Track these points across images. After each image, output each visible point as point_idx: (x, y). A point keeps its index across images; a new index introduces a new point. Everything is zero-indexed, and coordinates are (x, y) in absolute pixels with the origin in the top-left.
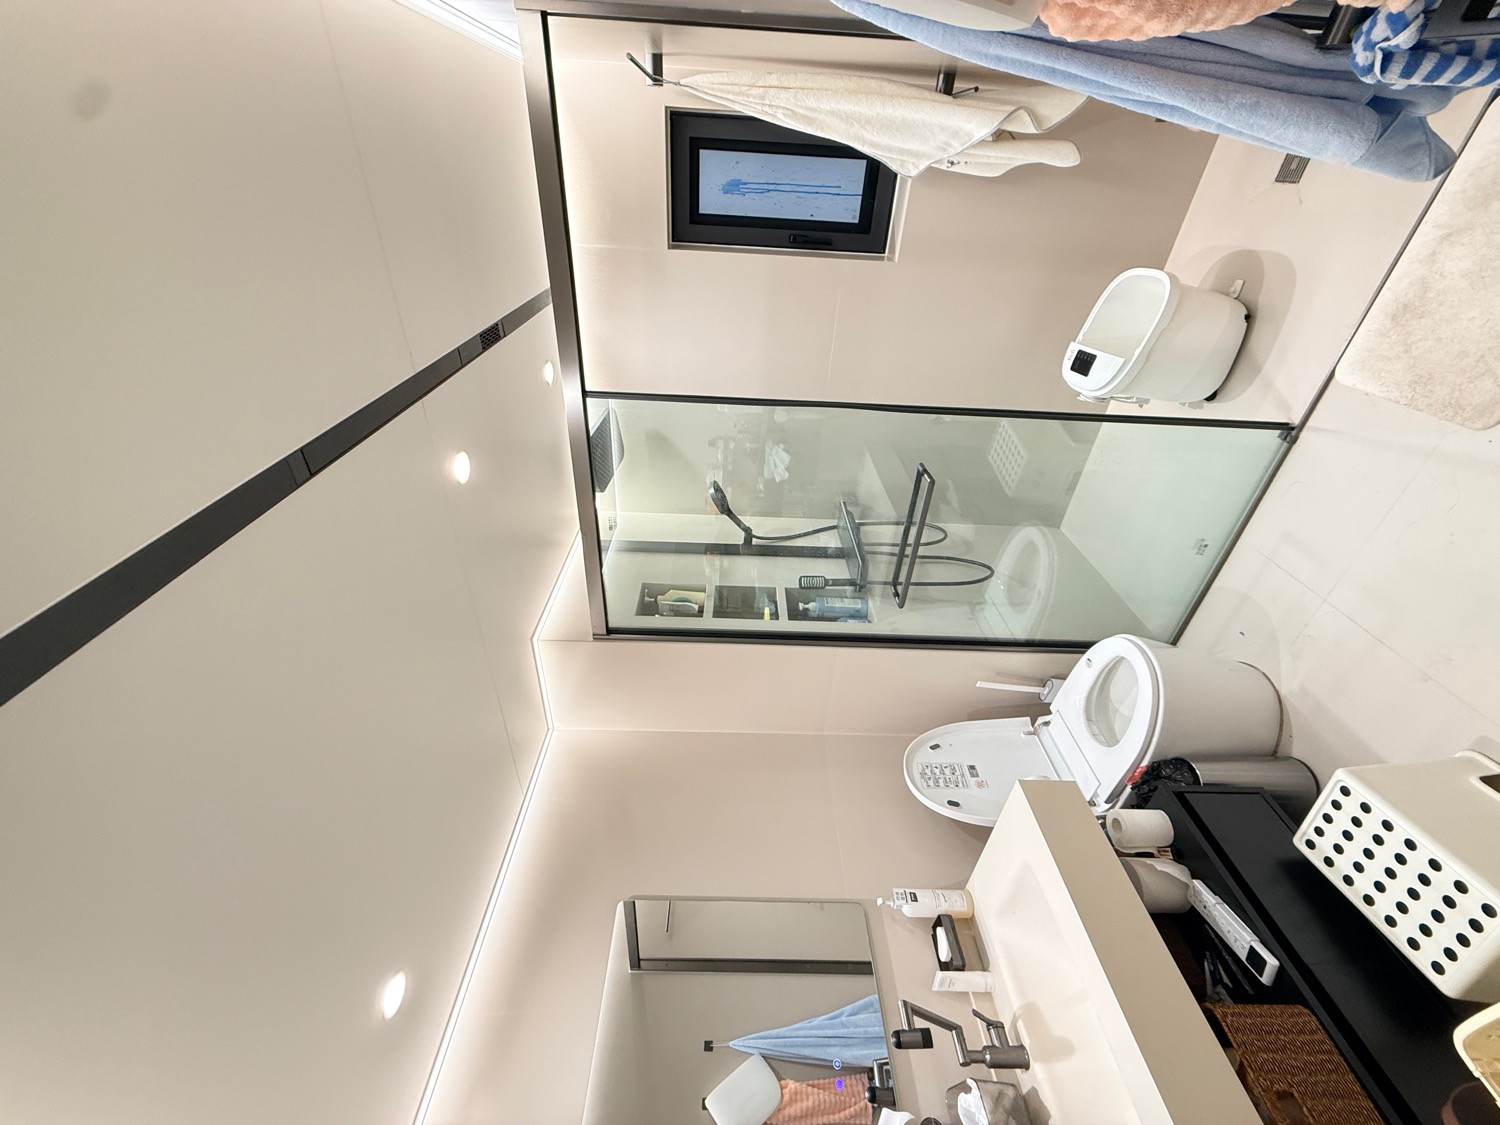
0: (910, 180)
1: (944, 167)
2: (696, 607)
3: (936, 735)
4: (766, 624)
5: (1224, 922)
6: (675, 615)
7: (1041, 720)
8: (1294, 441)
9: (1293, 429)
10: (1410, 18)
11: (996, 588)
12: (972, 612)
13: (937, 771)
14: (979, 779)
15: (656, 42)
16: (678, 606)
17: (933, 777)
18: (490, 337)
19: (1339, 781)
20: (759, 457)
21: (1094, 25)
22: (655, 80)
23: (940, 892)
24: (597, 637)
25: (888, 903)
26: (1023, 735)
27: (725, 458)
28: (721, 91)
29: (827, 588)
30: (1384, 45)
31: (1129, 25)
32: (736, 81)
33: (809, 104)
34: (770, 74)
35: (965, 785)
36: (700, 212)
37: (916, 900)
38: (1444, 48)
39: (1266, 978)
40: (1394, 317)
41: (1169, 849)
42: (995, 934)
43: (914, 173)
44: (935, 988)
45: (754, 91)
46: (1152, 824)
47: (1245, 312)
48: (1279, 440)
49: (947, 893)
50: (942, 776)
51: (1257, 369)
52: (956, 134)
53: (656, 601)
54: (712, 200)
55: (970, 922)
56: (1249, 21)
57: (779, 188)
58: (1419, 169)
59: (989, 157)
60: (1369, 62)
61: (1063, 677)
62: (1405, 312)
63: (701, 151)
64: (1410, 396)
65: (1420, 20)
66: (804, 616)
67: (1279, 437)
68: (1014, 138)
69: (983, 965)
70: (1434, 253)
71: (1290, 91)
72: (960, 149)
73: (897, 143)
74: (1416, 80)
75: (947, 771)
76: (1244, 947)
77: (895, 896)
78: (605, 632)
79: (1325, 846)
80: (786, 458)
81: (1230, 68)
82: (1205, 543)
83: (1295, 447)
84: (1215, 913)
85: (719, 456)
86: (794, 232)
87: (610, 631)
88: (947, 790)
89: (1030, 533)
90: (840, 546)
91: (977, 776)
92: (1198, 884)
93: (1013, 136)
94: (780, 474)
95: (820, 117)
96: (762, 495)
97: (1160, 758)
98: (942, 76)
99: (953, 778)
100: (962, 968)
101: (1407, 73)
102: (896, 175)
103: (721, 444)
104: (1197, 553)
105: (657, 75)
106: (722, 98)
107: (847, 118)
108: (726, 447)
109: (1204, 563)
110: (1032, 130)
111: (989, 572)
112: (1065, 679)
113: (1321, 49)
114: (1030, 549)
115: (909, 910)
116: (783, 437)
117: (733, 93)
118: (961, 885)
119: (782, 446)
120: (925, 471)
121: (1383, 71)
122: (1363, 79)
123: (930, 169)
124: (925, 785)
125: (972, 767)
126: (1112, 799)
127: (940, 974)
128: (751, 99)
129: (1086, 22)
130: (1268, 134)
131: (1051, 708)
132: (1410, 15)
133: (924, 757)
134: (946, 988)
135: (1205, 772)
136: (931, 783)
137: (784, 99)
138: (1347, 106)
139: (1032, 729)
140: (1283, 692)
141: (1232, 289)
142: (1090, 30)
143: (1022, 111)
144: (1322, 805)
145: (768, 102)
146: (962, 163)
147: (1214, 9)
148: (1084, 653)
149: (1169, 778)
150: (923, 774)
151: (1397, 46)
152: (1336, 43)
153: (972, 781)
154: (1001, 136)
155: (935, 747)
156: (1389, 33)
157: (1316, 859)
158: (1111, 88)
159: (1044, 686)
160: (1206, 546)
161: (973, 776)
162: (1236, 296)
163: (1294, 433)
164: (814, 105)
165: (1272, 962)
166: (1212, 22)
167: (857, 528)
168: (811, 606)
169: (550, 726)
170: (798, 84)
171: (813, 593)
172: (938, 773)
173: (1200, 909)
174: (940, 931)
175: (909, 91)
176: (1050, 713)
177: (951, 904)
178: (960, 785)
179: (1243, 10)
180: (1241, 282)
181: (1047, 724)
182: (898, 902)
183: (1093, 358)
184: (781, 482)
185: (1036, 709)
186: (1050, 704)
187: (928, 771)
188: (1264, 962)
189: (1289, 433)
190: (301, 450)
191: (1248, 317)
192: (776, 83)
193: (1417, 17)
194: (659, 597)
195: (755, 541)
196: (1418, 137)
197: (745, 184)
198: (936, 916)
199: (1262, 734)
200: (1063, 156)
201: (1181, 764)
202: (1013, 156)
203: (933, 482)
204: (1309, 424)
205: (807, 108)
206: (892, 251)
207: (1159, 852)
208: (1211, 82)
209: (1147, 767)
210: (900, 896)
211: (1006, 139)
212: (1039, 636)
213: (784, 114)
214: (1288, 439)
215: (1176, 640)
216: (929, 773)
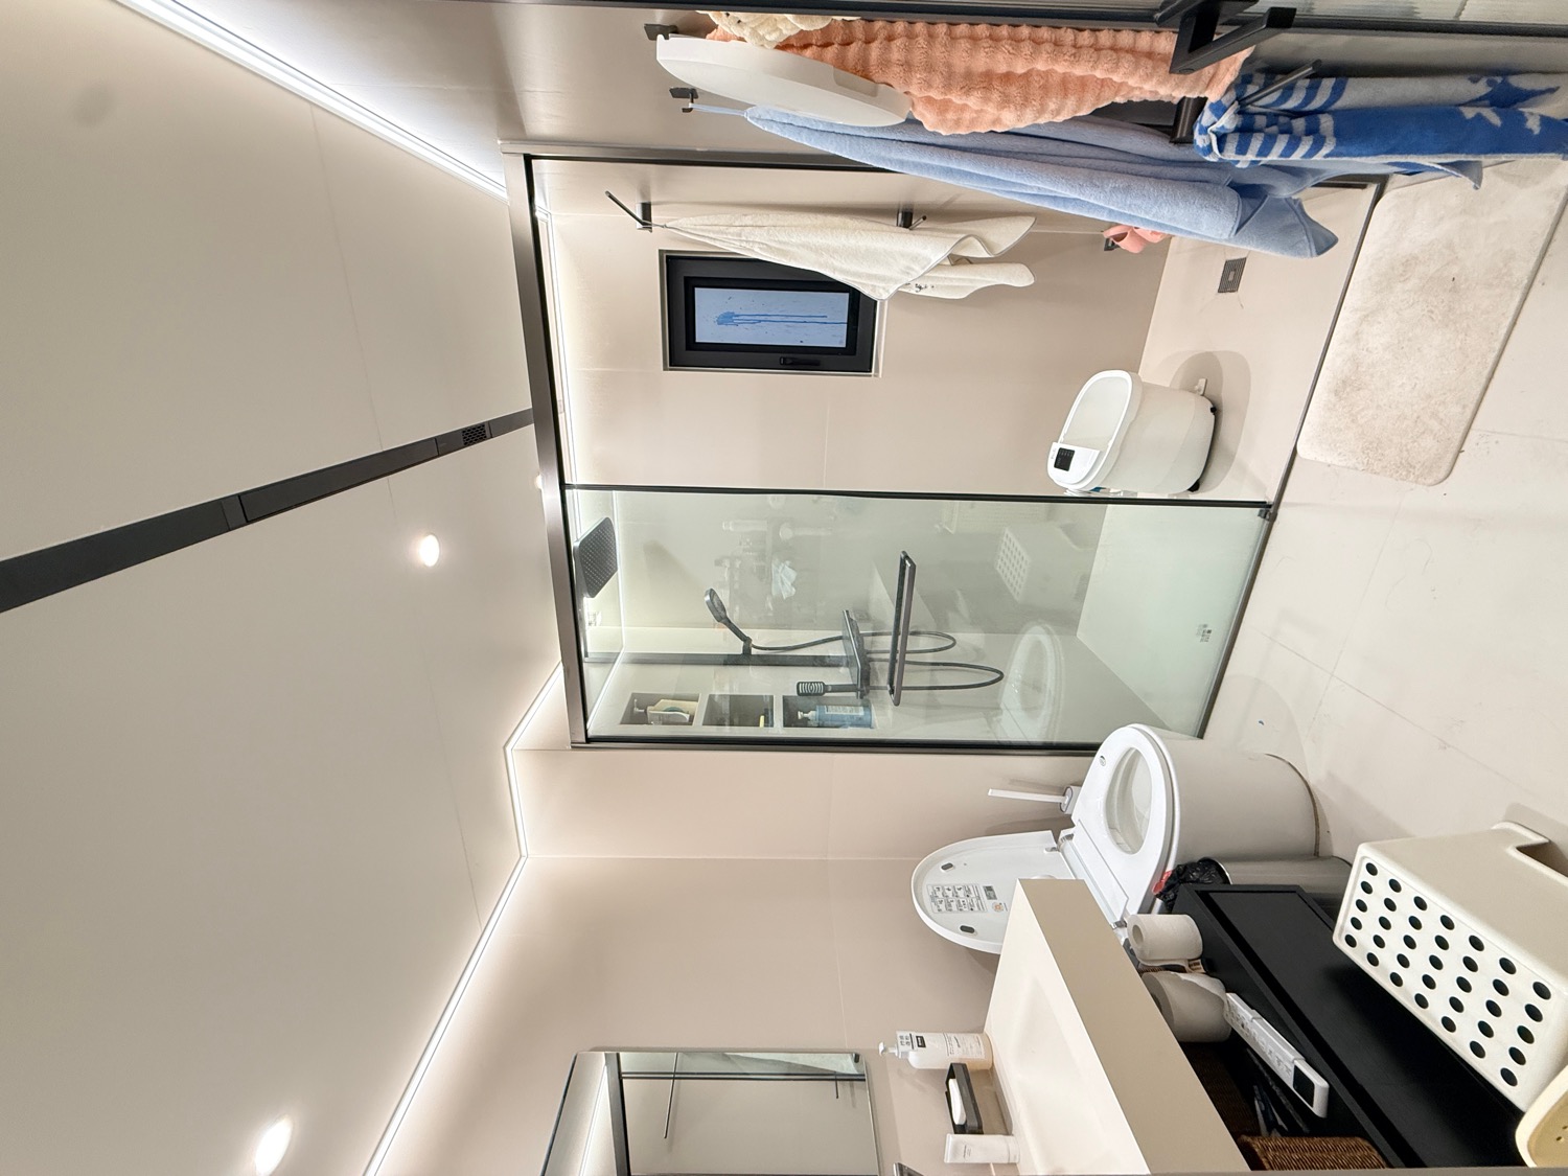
0: (884, 304)
1: (913, 291)
2: (687, 717)
3: (946, 853)
4: (761, 732)
5: (1263, 1039)
6: (663, 724)
7: (1064, 833)
8: (1273, 518)
9: (1270, 506)
10: (1227, 104)
11: (1010, 691)
12: (989, 723)
13: (950, 893)
14: (997, 902)
15: (644, 192)
16: (669, 716)
17: (945, 901)
18: (474, 435)
19: (1363, 858)
20: (764, 574)
21: (959, 119)
22: (643, 224)
23: (952, 1036)
24: (575, 747)
25: (891, 1050)
26: (1045, 852)
27: (731, 576)
28: (702, 230)
29: (826, 694)
30: (1213, 128)
31: (988, 117)
32: (716, 223)
33: (781, 239)
34: (746, 215)
35: (981, 908)
36: (697, 341)
37: (924, 1046)
38: (1267, 130)
39: (1318, 1107)
40: (1336, 393)
41: (1199, 961)
42: (1018, 1084)
43: (885, 296)
44: (948, 1159)
45: (732, 230)
46: (1177, 930)
47: (1210, 406)
48: (1260, 519)
49: (960, 1037)
50: (955, 899)
51: (1231, 457)
52: (915, 259)
53: (646, 712)
54: (707, 330)
55: (989, 1074)
56: (1089, 112)
57: (769, 318)
58: (1301, 246)
59: (951, 279)
60: (1207, 143)
61: (1079, 784)
62: (1344, 387)
63: (696, 289)
64: (1365, 461)
65: (1236, 106)
66: (805, 723)
67: (1259, 515)
68: (971, 263)
69: (1006, 1128)
70: (1357, 333)
71: (1157, 177)
72: (922, 272)
73: (864, 269)
74: (1250, 156)
75: (961, 893)
76: (1288, 1070)
77: (899, 1040)
78: (584, 741)
79: (1364, 938)
80: (793, 574)
81: (1102, 162)
82: (1207, 629)
83: (1276, 523)
84: (1254, 1031)
85: (726, 575)
86: (780, 355)
87: (588, 740)
88: (961, 914)
89: (1036, 635)
90: (841, 655)
91: (995, 898)
92: (1232, 998)
93: (970, 261)
94: (788, 590)
95: (795, 249)
96: (771, 614)
97: (1186, 862)
98: (900, 215)
99: (968, 901)
100: (978, 1131)
101: (1242, 149)
102: (876, 302)
103: (727, 563)
104: (1202, 640)
105: (646, 219)
106: (703, 236)
107: (817, 250)
108: (732, 566)
109: (1212, 651)
110: (984, 254)
111: (998, 675)
112: (1081, 786)
113: (1176, 143)
114: (1037, 647)
115: (915, 1058)
116: (787, 551)
117: (714, 232)
118: (977, 1026)
119: (788, 562)
120: (907, 557)
121: (1221, 150)
122: (1207, 158)
123: (898, 293)
124: (935, 908)
125: (989, 889)
126: (1146, 906)
127: (952, 1138)
128: (730, 237)
129: (950, 116)
130: (1147, 213)
131: (1072, 818)
132: (1225, 102)
133: (935, 878)
134: (960, 1160)
135: (1235, 874)
136: (942, 907)
137: (759, 236)
138: (1208, 187)
139: (1055, 845)
140: (1311, 783)
141: (1197, 387)
142: (958, 123)
143: (971, 239)
144: (1352, 893)
145: (744, 238)
146: (929, 287)
147: (1054, 99)
148: (1093, 755)
149: (1197, 881)
150: (933, 898)
151: (1223, 127)
152: (1184, 135)
153: (989, 904)
154: (956, 260)
155: (946, 867)
156: (1214, 118)
157: (1358, 957)
158: (1005, 183)
159: (1064, 795)
160: (1209, 632)
161: (990, 898)
162: (1202, 393)
163: (1272, 510)
164: (786, 239)
165: (1320, 1084)
166: (1058, 112)
167: (860, 638)
168: (811, 715)
169: (524, 853)
170: (771, 222)
171: (813, 701)
172: (951, 896)
173: (1239, 1030)
174: (953, 1083)
175: (869, 225)
176: (1073, 825)
177: (966, 1050)
178: (976, 908)
179: (1080, 102)
180: (1204, 380)
181: (1070, 837)
182: (902, 1048)
183: (1072, 452)
184: (790, 599)
185: (1058, 822)
186: (1071, 815)
187: (939, 894)
188: (1311, 1085)
189: (1268, 511)
190: (239, 496)
191: (1214, 410)
192: (751, 223)
193: (1233, 103)
194: (649, 708)
195: (754, 651)
196: (1291, 219)
197: (738, 316)
198: (948, 1068)
199: (1297, 832)
200: (1019, 277)
201: (1209, 864)
202: (972, 277)
203: (913, 567)
204: (1284, 500)
205: (780, 242)
206: (877, 370)
207: (1190, 966)
208: (1086, 172)
209: (1173, 871)
210: (905, 1041)
211: (965, 264)
212: (1056, 739)
213: (761, 249)
214: (1268, 517)
215: (1201, 735)
216: (940, 896)
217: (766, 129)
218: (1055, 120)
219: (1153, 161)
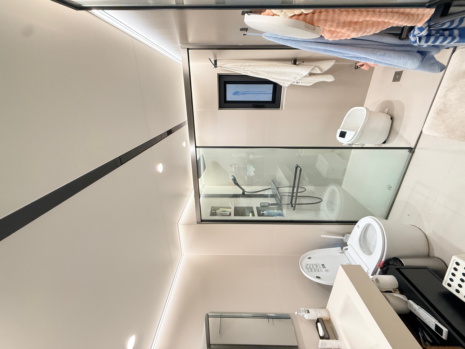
0: (286, 88)
1: (295, 84)
2: (228, 213)
3: (309, 254)
4: (250, 217)
5: (423, 315)
6: (222, 216)
7: (344, 248)
8: (413, 152)
9: (412, 149)
10: (424, 28)
11: (323, 205)
12: (316, 214)
13: (311, 266)
14: (326, 269)
15: (215, 56)
16: (223, 213)
17: (310, 268)
18: (170, 132)
19: (454, 260)
20: (245, 169)
21: (336, 36)
22: (215, 66)
23: (317, 310)
24: (198, 223)
25: (299, 314)
26: (339, 254)
27: (235, 170)
28: (233, 68)
29: (269, 206)
30: (419, 35)
31: (347, 35)
32: (237, 65)
33: (257, 69)
34: (246, 63)
35: (321, 271)
36: (227, 100)
37: (309, 313)
38: (436, 35)
39: (444, 336)
40: (437, 114)
41: (398, 289)
42: (339, 324)
43: (287, 86)
44: (320, 347)
45: (242, 67)
46: (390, 280)
47: (390, 117)
48: (409, 153)
49: (320, 310)
50: (313, 268)
51: (397, 133)
52: (298, 74)
53: (216, 212)
54: (230, 97)
55: (329, 321)
56: (379, 32)
57: (249, 93)
58: (436, 69)
59: (308, 80)
60: (415, 40)
61: (350, 233)
62: (439, 112)
63: (227, 85)
64: (448, 135)
65: (427, 28)
66: (263, 215)
67: (409, 151)
68: (314, 75)
69: (336, 338)
70: (445, 95)
71: (394, 50)
72: (300, 78)
73: (282, 78)
74: (429, 43)
75: (315, 266)
76: (433, 325)
77: (302, 311)
78: (200, 221)
79: (455, 285)
80: (254, 169)
81: (376, 46)
82: (390, 186)
83: (414, 154)
84: (419, 312)
85: (233, 169)
86: (253, 104)
87: (202, 221)
88: (315, 273)
89: (332, 187)
90: (272, 194)
91: (325, 268)
92: (411, 301)
93: (314, 74)
94: (252, 174)
95: (260, 72)
96: (246, 181)
97: (388, 258)
98: (293, 61)
99: (317, 269)
100: (328, 339)
101: (427, 42)
102: (282, 86)
103: (234, 166)
104: (388, 190)
105: (215, 65)
106: (233, 69)
107: (268, 73)
108: (235, 167)
109: (391, 193)
110: (320, 72)
111: (321, 200)
112: (351, 234)
113: (400, 39)
114: (333, 192)
115: (307, 316)
116: (252, 162)
117: (236, 68)
118: (324, 307)
119: (252, 166)
120: (298, 166)
121: (420, 41)
122: (414, 45)
123: (291, 85)
124: (307, 271)
125: (323, 265)
126: (374, 273)
127: (321, 341)
128: (241, 69)
129: (334, 35)
130: (389, 62)
131: (347, 244)
132: (424, 27)
133: (306, 261)
134: (323, 347)
135: (406, 262)
136: (309, 270)
137: (250, 69)
138: (411, 53)
139: (342, 251)
140: (427, 234)
141: (385, 111)
142: (336, 37)
143: (316, 67)
144: (450, 270)
145: (245, 70)
146: (301, 83)
147: (369, 29)
148: (355, 224)
149: (393, 264)
150: (306, 267)
151: (422, 35)
152: (404, 37)
153: (324, 269)
154: (311, 74)
155: (309, 258)
156: (419, 32)
157: (452, 290)
158: (343, 53)
159: (344, 236)
160: (391, 187)
162: (387, 113)
163: (413, 150)
164: (258, 70)
165: (445, 330)
166: (369, 32)
167: (278, 188)
168: (265, 212)
169: (183, 254)
170: (254, 64)
171: (264, 208)
172: (312, 267)
173: (415, 313)
174: (319, 324)
175: (284, 64)
176: (347, 245)
177: (322, 314)
178: (320, 271)
179: (377, 29)
180: (388, 109)
181: (347, 249)
182: (302, 313)
183: (346, 132)
184: (252, 176)
185: (343, 244)
186: (347, 243)
187: (308, 266)
188: (442, 330)
189: (412, 150)
190: (120, 157)
191: (391, 118)
192: (248, 65)
193: (426, 27)
194: (217, 211)
195: (246, 193)
196: (433, 61)
197: (239, 92)
198: (317, 319)
199: (423, 249)
200: (330, 79)
201: (396, 259)
202: (315, 79)
203: (301, 170)
204: (417, 147)
205: (256, 70)
206: (282, 108)
207: (394, 291)
208: (371, 49)
209: (384, 261)
210: (303, 311)
211: (312, 75)
212: (340, 219)
213: (250, 73)
214: (411, 152)
215: (387, 218)
216: (308, 267)
217: (269, 39)
218: (368, 35)
219: (392, 45)
